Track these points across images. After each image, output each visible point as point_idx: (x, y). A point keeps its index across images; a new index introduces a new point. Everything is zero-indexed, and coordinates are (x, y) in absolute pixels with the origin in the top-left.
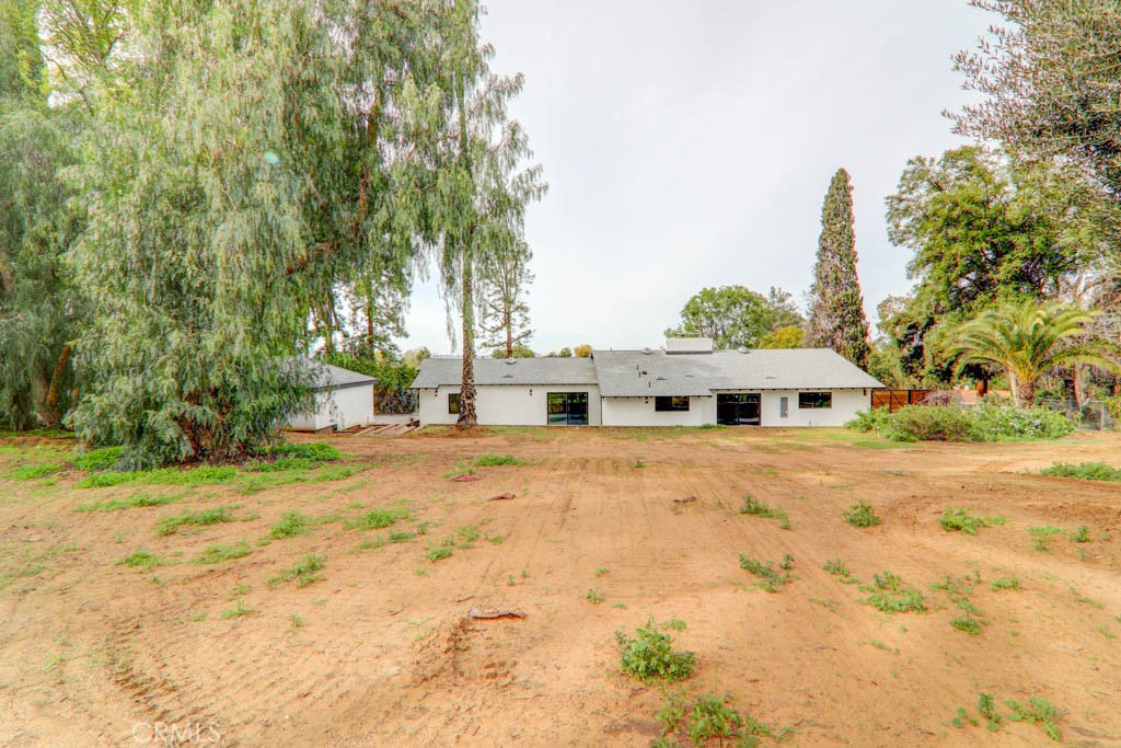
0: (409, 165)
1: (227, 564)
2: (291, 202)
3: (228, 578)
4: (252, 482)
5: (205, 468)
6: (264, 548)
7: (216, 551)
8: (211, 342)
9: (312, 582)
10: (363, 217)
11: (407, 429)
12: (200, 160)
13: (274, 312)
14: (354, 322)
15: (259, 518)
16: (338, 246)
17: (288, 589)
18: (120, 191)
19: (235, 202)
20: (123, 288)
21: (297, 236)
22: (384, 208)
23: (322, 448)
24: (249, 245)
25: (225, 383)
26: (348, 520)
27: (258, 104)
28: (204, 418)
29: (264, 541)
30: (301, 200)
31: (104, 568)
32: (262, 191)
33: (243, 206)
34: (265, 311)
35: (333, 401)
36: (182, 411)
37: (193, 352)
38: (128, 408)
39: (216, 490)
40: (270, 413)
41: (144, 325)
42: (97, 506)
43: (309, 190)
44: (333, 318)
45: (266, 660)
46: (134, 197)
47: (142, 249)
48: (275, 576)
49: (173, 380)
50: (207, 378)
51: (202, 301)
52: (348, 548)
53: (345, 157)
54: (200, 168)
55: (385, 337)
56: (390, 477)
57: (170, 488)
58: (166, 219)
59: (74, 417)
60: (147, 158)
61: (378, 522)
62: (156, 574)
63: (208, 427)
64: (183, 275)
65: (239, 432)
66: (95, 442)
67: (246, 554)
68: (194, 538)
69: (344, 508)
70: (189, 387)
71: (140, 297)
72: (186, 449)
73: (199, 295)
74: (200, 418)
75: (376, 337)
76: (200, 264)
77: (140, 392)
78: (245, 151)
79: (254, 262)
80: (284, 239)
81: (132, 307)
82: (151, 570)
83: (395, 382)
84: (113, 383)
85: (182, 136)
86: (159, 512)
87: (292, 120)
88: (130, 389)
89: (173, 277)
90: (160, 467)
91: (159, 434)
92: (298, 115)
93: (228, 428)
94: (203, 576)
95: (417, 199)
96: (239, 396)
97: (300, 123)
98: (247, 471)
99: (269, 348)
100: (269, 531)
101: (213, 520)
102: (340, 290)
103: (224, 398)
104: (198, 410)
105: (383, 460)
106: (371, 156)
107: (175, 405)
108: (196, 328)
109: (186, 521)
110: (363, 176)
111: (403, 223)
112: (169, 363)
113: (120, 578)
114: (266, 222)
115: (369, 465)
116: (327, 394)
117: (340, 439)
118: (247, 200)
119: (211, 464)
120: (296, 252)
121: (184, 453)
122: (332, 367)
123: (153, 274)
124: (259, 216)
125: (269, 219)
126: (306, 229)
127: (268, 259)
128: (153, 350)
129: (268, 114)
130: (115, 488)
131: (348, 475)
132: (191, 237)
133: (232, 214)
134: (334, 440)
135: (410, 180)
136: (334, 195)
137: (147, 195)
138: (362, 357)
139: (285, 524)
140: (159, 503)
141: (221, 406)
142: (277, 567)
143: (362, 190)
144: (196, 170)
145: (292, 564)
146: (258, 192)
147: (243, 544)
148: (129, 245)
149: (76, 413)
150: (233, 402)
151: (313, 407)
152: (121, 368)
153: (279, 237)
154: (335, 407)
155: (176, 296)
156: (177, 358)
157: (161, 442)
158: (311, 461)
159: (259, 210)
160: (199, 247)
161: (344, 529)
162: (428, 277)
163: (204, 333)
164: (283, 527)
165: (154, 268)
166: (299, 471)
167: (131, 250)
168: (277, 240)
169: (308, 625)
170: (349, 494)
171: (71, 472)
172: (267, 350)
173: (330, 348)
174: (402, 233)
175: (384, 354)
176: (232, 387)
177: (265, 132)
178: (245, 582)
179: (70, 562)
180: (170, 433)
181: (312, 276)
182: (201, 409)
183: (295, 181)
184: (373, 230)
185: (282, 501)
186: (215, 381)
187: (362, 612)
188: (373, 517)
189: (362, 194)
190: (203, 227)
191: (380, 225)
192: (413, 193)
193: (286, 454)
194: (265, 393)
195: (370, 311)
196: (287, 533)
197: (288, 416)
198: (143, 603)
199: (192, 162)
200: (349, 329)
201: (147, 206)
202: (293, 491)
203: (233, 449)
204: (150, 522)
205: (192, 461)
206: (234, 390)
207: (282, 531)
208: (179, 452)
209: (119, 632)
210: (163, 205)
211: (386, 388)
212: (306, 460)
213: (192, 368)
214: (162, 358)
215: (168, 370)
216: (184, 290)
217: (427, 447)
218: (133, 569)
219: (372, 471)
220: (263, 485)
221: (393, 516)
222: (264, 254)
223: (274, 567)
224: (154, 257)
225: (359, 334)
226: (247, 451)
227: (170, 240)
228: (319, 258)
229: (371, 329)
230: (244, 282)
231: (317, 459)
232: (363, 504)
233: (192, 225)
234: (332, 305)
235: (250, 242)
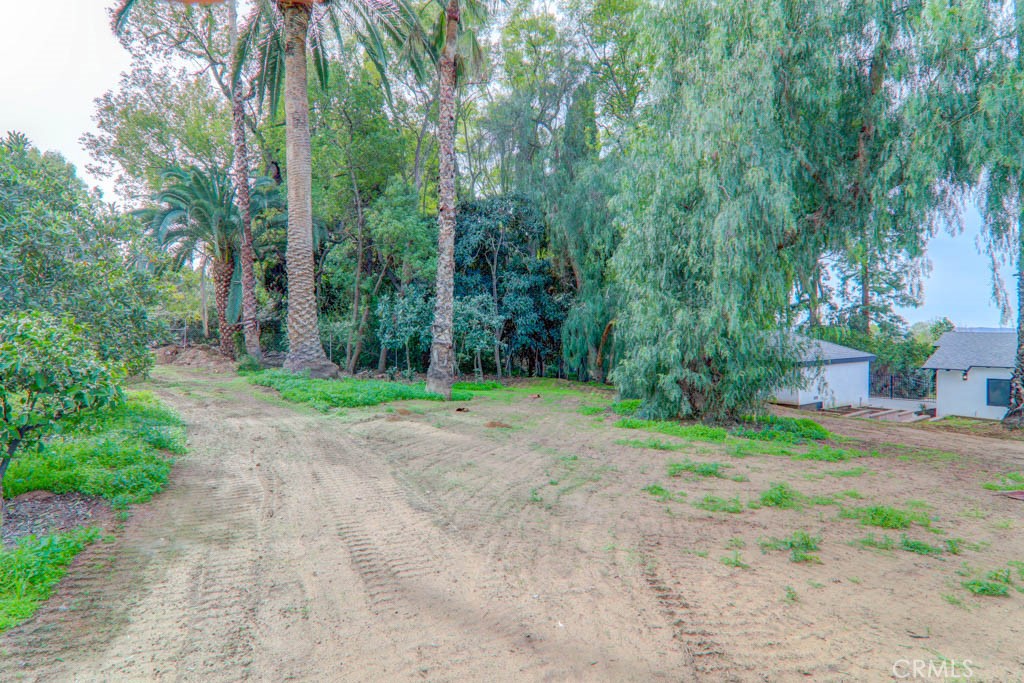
0: (930, 97)
1: (723, 515)
2: (781, 179)
3: (725, 528)
4: (740, 447)
5: (699, 426)
6: (756, 511)
7: (712, 501)
8: (708, 318)
9: (806, 560)
10: (864, 174)
11: (916, 417)
12: (700, 164)
13: (764, 288)
14: (843, 293)
15: (748, 481)
16: (833, 212)
17: (780, 558)
18: (644, 207)
19: (729, 192)
20: (644, 279)
21: (787, 210)
22: (893, 158)
23: (807, 424)
24: (743, 228)
25: (718, 354)
26: (845, 508)
27: (749, 97)
28: (699, 384)
29: (755, 505)
30: (791, 175)
31: (634, 490)
32: (754, 176)
33: (737, 194)
34: (755, 288)
35: (823, 379)
36: (684, 376)
37: (692, 327)
38: (646, 371)
39: (710, 447)
40: (755, 384)
41: (658, 307)
42: (627, 442)
43: (800, 163)
44: (818, 289)
45: (763, 619)
46: (652, 209)
47: (657, 247)
48: (767, 541)
49: (678, 350)
50: (703, 349)
51: (701, 284)
52: (847, 538)
53: (840, 116)
54: (701, 171)
55: (886, 307)
56: (898, 471)
57: (674, 438)
58: (674, 220)
59: (614, 375)
60: (662, 175)
61: (884, 520)
62: (669, 506)
63: (702, 393)
64: (686, 264)
65: (728, 398)
66: (626, 395)
67: (739, 512)
68: (694, 485)
69: (839, 494)
70: (690, 356)
71: (656, 286)
72: (686, 408)
73: (697, 279)
74: (697, 384)
75: (873, 309)
76: (699, 253)
77: (655, 359)
78: (738, 145)
79: (746, 244)
80: (774, 216)
81: (651, 293)
82: (664, 501)
83: (898, 359)
84: (637, 352)
85: (687, 149)
86: (668, 456)
87: (783, 100)
88: (648, 356)
89: (679, 266)
90: (666, 420)
91: (666, 393)
92: (788, 92)
93: (719, 394)
94: (703, 519)
95: (945, 134)
96: (730, 366)
97: (790, 99)
98: (734, 435)
99: (757, 323)
100: (759, 497)
101: (708, 473)
102: (828, 260)
103: (715, 367)
104: (696, 376)
105: (885, 450)
106: (875, 104)
107: (679, 371)
108: (695, 307)
109: (687, 468)
110: (863, 129)
111: (920, 168)
112: (675, 336)
113: (644, 500)
114: (757, 204)
115: (865, 452)
116: (815, 369)
117: (826, 418)
118: (739, 189)
119: (704, 423)
120: (786, 227)
121: (684, 411)
122: (822, 343)
123: (664, 266)
124: (750, 201)
125: (760, 201)
126: (796, 202)
127: (759, 239)
128: (664, 327)
129: (760, 102)
130: (636, 431)
131: (841, 459)
132: (693, 231)
133: (727, 204)
134: (820, 418)
135: (932, 114)
136: (827, 160)
137: (660, 204)
138: (854, 330)
139: (776, 494)
140: (668, 448)
141: (713, 374)
142: (769, 533)
143: (862, 145)
144: (698, 174)
145: (785, 534)
146: (750, 178)
147: (736, 501)
148: (649, 245)
149: (615, 373)
150: (723, 372)
151: (799, 382)
152: (643, 341)
153: (769, 216)
154: (825, 384)
155: (680, 282)
156: (681, 332)
157: (667, 400)
158: (797, 436)
159: (751, 195)
160: (699, 238)
161: (840, 516)
162: (961, 229)
163: (702, 312)
164: (773, 496)
165: (665, 260)
166: (784, 443)
167: (650, 250)
168: (767, 219)
169: (806, 603)
170: (845, 479)
171: (611, 414)
172: (755, 325)
173: (814, 321)
174: (920, 182)
175: (883, 326)
176: (723, 358)
177: (756, 120)
178: (740, 537)
179: (614, 479)
180: (674, 394)
181: (802, 248)
182: (697, 375)
183: (785, 157)
184: (877, 186)
185: (769, 470)
186: (709, 352)
187: (869, 616)
188: (876, 512)
189: (863, 149)
190: (702, 221)
191: (887, 178)
192: (937, 128)
193: (771, 425)
194: (752, 364)
195: (864, 279)
196: (777, 504)
197: (773, 388)
198: (661, 526)
199: (695, 168)
200: (837, 301)
201: (661, 213)
202: (780, 464)
203: (722, 414)
204: (662, 463)
205: (691, 418)
206: (725, 361)
207: (772, 499)
208: (680, 410)
209: (646, 542)
210: (672, 210)
211: (885, 367)
212: (792, 435)
213: (691, 341)
214: (670, 332)
215: (674, 342)
216: (686, 276)
217: (951, 444)
218: (653, 497)
219: (872, 460)
220: (750, 451)
221: (906, 518)
222: (755, 235)
223: (766, 532)
224: (665, 252)
225: (850, 305)
226: (733, 418)
227: (676, 237)
228: (810, 230)
229: (865, 300)
230: (737, 262)
231: (803, 436)
232: (863, 494)
233: (693, 221)
234: (818, 276)
235: (743, 226)
